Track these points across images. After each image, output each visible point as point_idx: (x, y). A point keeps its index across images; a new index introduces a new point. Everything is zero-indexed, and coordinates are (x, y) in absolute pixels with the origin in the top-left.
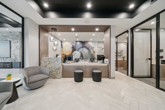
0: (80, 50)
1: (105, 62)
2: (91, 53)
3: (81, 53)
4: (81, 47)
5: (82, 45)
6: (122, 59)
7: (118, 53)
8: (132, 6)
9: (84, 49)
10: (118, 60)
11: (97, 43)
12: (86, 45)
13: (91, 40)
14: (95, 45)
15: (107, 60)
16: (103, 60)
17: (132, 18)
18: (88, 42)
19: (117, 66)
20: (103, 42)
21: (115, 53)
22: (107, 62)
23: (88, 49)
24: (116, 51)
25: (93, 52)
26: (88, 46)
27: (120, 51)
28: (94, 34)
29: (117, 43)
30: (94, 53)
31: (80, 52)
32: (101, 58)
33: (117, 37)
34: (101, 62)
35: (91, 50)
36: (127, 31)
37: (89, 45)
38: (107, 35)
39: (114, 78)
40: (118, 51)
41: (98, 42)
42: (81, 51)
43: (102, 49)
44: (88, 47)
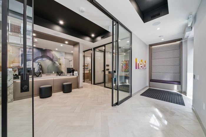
0: (37, 61)
1: (75, 75)
2: (56, 65)
3: (40, 65)
4: (41, 56)
5: (41, 53)
6: (88, 72)
7: (85, 66)
8: (93, 35)
9: (44, 59)
10: (85, 72)
11: (64, 54)
12: (48, 54)
13: (57, 49)
14: (62, 56)
15: (77, 72)
16: (73, 72)
17: (93, 42)
18: (51, 50)
19: (84, 79)
20: (72, 54)
21: (83, 66)
22: (76, 74)
23: (51, 60)
24: (83, 64)
25: (59, 64)
26: (52, 56)
27: (87, 64)
28: (62, 45)
29: (84, 56)
30: (59, 66)
31: (37, 64)
32: (70, 71)
33: (84, 52)
34: (71, 75)
35: (57, 62)
36: (91, 49)
37: (54, 55)
38: (76, 49)
39: (82, 87)
40: (85, 64)
41: (66, 53)
42: (39, 61)
43: (69, 61)
44: (52, 58)
